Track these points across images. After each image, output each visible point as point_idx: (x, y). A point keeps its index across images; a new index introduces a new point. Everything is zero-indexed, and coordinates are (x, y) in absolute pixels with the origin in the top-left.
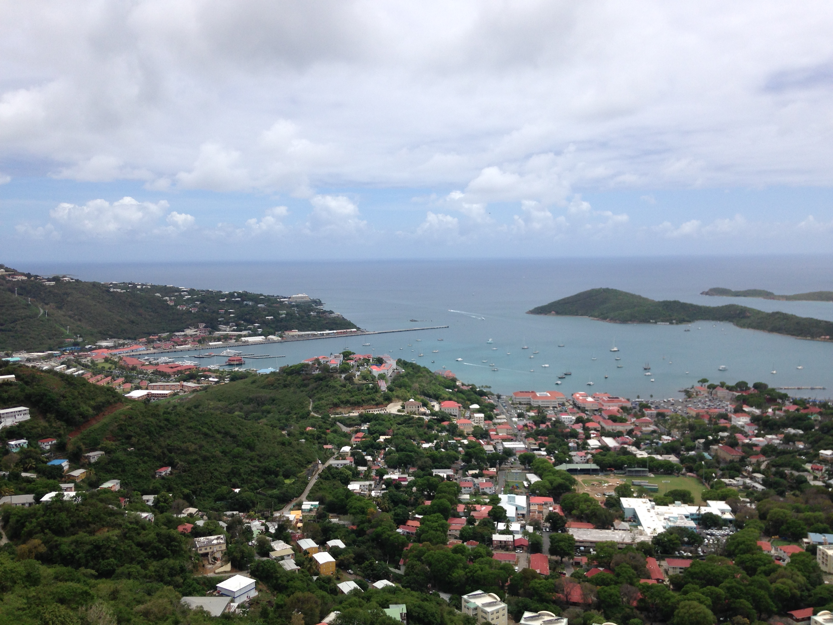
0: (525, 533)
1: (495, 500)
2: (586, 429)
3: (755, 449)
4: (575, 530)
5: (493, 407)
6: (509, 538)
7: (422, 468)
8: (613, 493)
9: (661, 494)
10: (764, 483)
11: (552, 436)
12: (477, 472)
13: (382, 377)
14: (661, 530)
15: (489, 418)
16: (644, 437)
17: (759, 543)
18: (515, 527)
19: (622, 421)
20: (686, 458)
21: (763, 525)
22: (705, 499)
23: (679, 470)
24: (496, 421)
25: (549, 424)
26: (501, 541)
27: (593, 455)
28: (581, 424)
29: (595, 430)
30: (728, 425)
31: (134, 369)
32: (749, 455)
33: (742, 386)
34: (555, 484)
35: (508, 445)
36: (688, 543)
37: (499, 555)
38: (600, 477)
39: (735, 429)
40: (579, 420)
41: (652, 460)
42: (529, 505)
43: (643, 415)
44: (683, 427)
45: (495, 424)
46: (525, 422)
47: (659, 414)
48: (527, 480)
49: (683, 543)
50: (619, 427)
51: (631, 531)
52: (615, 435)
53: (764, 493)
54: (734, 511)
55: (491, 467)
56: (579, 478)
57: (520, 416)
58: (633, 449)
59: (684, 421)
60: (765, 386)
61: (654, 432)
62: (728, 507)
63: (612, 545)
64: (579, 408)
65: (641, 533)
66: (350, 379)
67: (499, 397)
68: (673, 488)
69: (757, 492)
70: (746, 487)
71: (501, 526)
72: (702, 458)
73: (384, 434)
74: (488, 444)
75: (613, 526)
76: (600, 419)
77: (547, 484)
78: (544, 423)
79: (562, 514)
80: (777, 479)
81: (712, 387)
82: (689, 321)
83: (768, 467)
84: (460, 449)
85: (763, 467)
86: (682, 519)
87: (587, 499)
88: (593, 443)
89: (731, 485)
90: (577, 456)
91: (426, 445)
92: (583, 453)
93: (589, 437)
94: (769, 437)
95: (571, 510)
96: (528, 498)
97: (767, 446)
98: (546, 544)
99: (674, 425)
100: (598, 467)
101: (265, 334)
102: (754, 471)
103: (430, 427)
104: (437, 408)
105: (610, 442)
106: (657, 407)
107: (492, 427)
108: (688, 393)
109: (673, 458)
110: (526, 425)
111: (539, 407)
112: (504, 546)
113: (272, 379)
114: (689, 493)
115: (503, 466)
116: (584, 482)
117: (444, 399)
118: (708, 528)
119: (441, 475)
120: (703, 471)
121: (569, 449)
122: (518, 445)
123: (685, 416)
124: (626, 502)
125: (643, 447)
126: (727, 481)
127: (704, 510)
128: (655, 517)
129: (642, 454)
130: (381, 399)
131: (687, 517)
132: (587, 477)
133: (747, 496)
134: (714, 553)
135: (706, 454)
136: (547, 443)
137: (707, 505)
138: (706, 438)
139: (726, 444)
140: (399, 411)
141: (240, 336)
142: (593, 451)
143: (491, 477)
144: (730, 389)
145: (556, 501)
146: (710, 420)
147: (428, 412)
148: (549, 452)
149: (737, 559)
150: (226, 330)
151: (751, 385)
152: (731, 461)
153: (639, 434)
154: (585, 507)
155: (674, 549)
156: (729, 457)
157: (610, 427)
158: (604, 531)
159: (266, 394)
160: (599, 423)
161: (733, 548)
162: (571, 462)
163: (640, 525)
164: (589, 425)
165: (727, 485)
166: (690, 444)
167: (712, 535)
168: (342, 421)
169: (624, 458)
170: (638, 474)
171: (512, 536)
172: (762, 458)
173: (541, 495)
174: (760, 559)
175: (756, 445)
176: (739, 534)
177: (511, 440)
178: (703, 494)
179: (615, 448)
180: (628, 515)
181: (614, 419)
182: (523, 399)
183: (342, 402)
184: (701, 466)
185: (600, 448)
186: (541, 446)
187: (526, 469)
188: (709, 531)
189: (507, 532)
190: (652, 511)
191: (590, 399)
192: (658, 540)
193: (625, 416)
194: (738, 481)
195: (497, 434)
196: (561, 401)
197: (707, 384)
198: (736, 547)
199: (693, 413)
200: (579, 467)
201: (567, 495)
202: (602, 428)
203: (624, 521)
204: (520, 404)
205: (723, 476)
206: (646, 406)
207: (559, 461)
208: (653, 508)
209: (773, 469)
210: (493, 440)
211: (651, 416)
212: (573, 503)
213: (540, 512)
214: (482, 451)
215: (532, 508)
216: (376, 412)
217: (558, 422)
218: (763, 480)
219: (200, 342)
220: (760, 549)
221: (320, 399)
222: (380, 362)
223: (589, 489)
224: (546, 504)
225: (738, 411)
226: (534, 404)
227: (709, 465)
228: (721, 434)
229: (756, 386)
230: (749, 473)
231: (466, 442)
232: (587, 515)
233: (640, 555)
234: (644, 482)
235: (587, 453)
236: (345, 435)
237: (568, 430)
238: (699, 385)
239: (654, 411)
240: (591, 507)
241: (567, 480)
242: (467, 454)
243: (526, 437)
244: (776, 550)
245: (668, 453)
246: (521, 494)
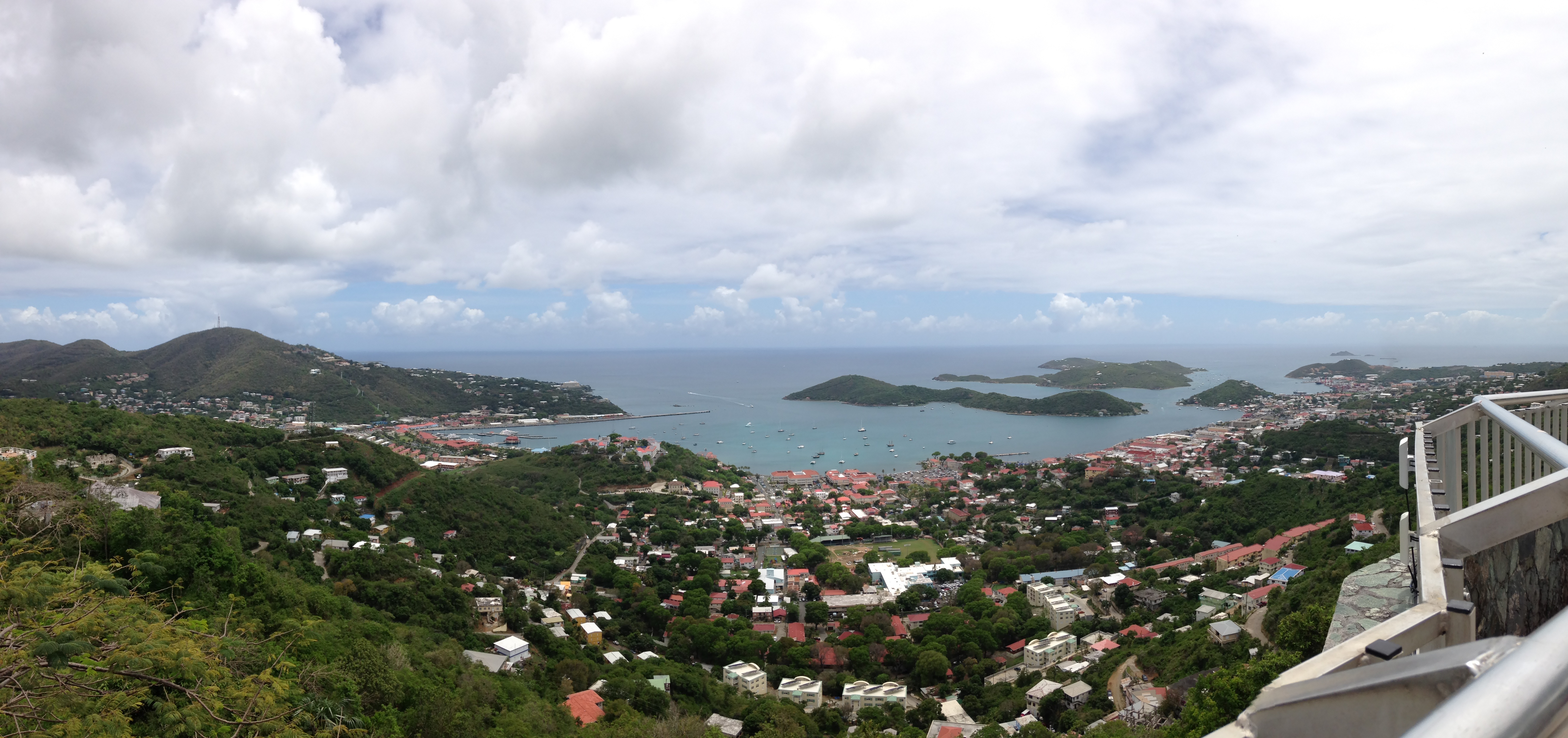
0: (783, 604)
1: (755, 574)
2: (838, 503)
3: (978, 508)
4: (829, 597)
5: (752, 486)
6: (768, 609)
7: (685, 545)
8: (862, 560)
9: (903, 557)
10: (986, 537)
11: (808, 512)
12: (737, 548)
13: (647, 458)
14: (903, 589)
15: (748, 497)
16: (888, 506)
17: (983, 590)
18: (774, 598)
19: (870, 493)
20: (923, 522)
21: (986, 574)
22: (940, 556)
23: (918, 533)
24: (755, 499)
25: (804, 500)
26: (760, 613)
27: (844, 527)
28: (833, 499)
29: (846, 503)
30: (957, 491)
31: (428, 442)
32: (974, 514)
33: (967, 456)
34: (810, 556)
35: (766, 522)
36: (927, 599)
37: (759, 627)
38: (851, 546)
39: (963, 494)
40: (831, 496)
41: (895, 526)
42: (786, 577)
43: (887, 487)
44: (920, 495)
45: (754, 502)
46: (782, 499)
47: (900, 486)
48: (784, 554)
49: (922, 599)
50: (867, 499)
51: (877, 593)
52: (864, 507)
53: (985, 545)
54: (962, 565)
55: (751, 543)
56: (832, 549)
57: (778, 494)
58: (879, 518)
59: (921, 490)
60: (985, 454)
61: (897, 501)
62: (958, 562)
63: (861, 608)
64: (832, 484)
65: (887, 594)
66: (616, 459)
67: (758, 477)
68: (913, 550)
69: (980, 545)
70: (972, 542)
71: (761, 599)
72: (936, 521)
73: (648, 513)
74: (748, 521)
75: (862, 590)
76: (851, 493)
77: (803, 556)
78: (800, 500)
79: (816, 583)
80: (996, 532)
81: (943, 459)
82: (924, 403)
83: (988, 523)
84: (721, 526)
85: (984, 524)
86: (921, 577)
87: (839, 568)
88: (845, 515)
89: (960, 542)
90: (829, 528)
91: (688, 523)
92: (835, 526)
93: (840, 511)
94: (989, 497)
95: (825, 579)
96: (785, 571)
97: (987, 505)
98: (802, 612)
99: (913, 495)
100: (849, 538)
101: (539, 417)
102: (977, 529)
103: (692, 506)
104: (699, 488)
105: (860, 514)
106: (899, 479)
107: (752, 505)
108: (924, 466)
109: (913, 524)
110: (783, 503)
111: (796, 485)
112: (763, 617)
113: (544, 458)
114: (927, 554)
115: (762, 542)
116: (837, 552)
117: (706, 480)
118: (942, 582)
119: (704, 551)
120: (937, 533)
121: (823, 522)
122: (776, 522)
123: (922, 485)
124: (874, 567)
125: (887, 516)
126: (956, 539)
127: (939, 567)
128: (898, 578)
129: (887, 522)
130: (646, 479)
131: (925, 575)
132: (839, 547)
133: (973, 550)
134: (948, 604)
135: (939, 518)
136: (803, 519)
137: (941, 562)
138: (940, 503)
139: (955, 507)
140: (663, 490)
141: (517, 418)
142: (845, 523)
143: (751, 553)
144: (958, 459)
145: (811, 572)
146: (942, 487)
147: (691, 491)
148: (805, 527)
149: (966, 607)
150: (505, 412)
151: (973, 455)
152: (960, 521)
153: (884, 504)
154: (837, 575)
155: (915, 606)
156: (958, 519)
157: (859, 499)
158: (854, 596)
159: (539, 471)
160: (849, 496)
161: (962, 598)
162: (825, 534)
163: (886, 586)
164: (841, 499)
165: (957, 542)
166: (927, 509)
167: (945, 588)
168: (610, 500)
169: (871, 527)
170: (884, 541)
171: (770, 608)
172: (984, 516)
173: (797, 567)
174: (984, 604)
175: (979, 506)
176: (967, 585)
177: (770, 517)
178: (938, 553)
179: (864, 518)
180: (875, 579)
181: (863, 492)
182: (780, 477)
183: (609, 481)
184: (936, 528)
185: (851, 519)
186: (798, 521)
187: (783, 544)
188: (943, 586)
189: (766, 604)
190: (895, 573)
191: (841, 476)
192: (901, 599)
193: (872, 489)
194: (965, 538)
195: (756, 512)
196: (815, 479)
197: (939, 456)
198: (965, 596)
199: (929, 482)
200: (832, 538)
201: (821, 565)
202: (852, 501)
203: (871, 585)
204: (778, 483)
205: (954, 535)
206: (888, 479)
207: (814, 535)
208: (897, 570)
209: (993, 524)
210: (751, 518)
211: (894, 487)
212: (826, 573)
213: (797, 583)
214: (742, 528)
215: (789, 580)
216: (641, 491)
217: (813, 498)
218: (985, 535)
219: (482, 422)
220: (984, 595)
221: (588, 478)
222: (645, 444)
223: (841, 558)
224: (802, 575)
225: (965, 477)
226: (791, 483)
227: (942, 527)
228: (951, 499)
229: (979, 455)
230: (974, 530)
231: (727, 520)
232: (839, 583)
233: (886, 614)
234: (889, 548)
235: (839, 525)
236: (613, 513)
237: (822, 505)
238: (933, 457)
239: (896, 483)
240: (843, 575)
241: (821, 551)
242: (728, 531)
243: (783, 514)
244: (996, 594)
245: (909, 519)
246: (779, 567)
